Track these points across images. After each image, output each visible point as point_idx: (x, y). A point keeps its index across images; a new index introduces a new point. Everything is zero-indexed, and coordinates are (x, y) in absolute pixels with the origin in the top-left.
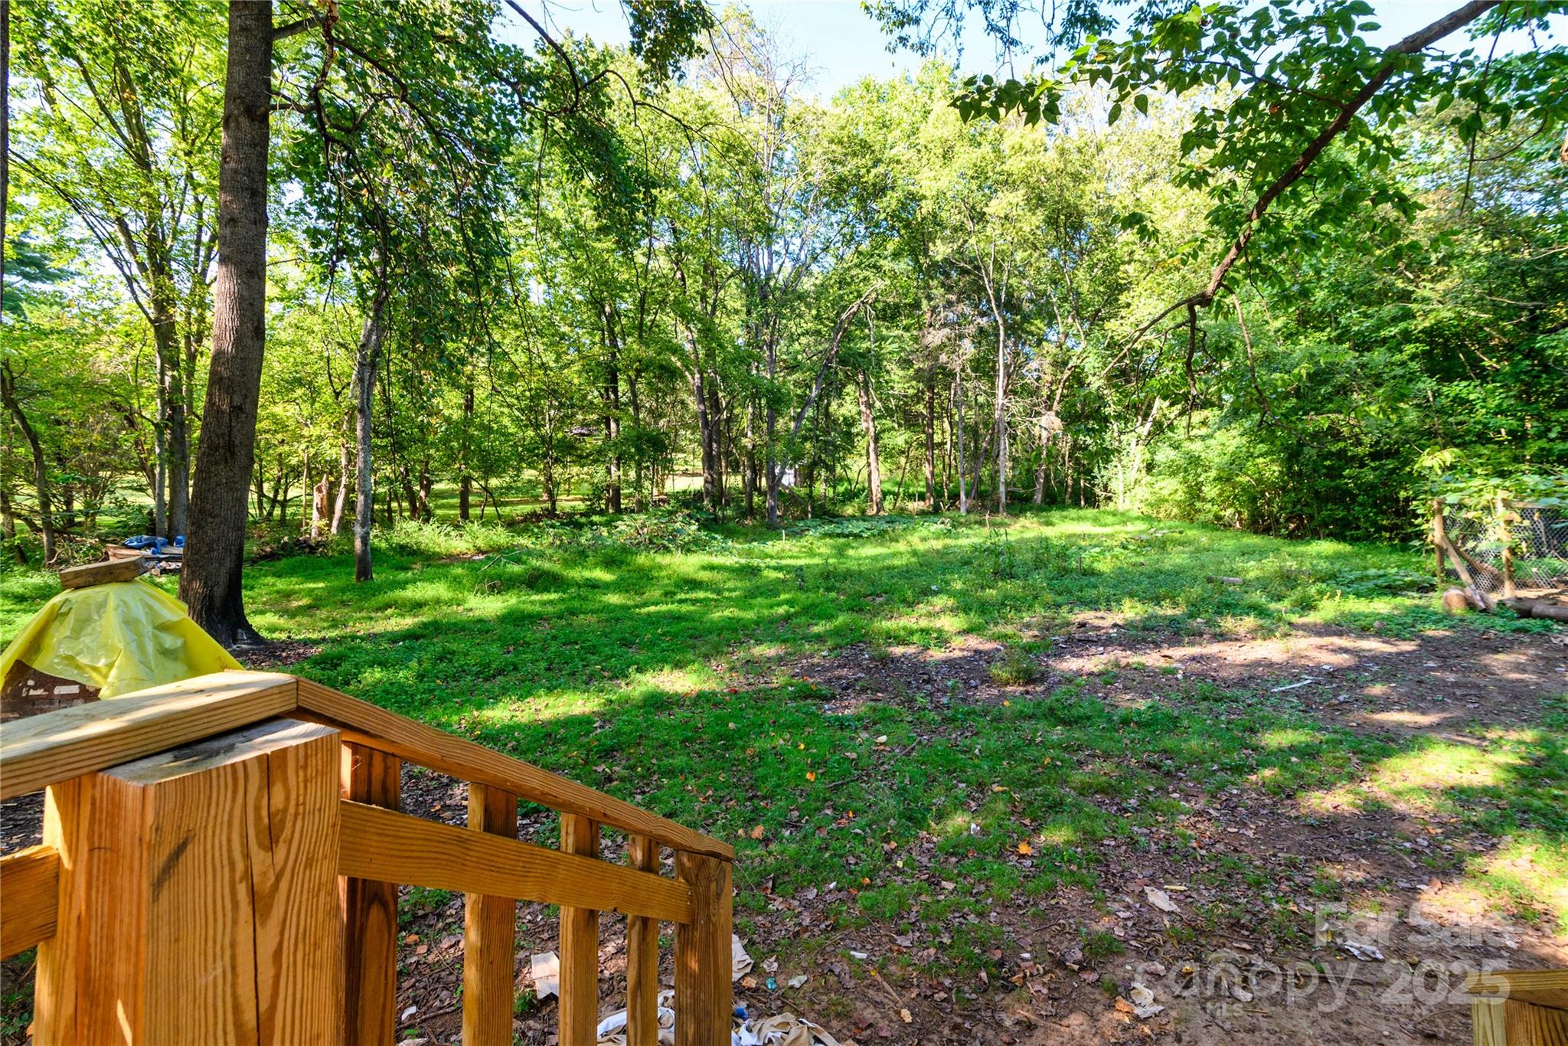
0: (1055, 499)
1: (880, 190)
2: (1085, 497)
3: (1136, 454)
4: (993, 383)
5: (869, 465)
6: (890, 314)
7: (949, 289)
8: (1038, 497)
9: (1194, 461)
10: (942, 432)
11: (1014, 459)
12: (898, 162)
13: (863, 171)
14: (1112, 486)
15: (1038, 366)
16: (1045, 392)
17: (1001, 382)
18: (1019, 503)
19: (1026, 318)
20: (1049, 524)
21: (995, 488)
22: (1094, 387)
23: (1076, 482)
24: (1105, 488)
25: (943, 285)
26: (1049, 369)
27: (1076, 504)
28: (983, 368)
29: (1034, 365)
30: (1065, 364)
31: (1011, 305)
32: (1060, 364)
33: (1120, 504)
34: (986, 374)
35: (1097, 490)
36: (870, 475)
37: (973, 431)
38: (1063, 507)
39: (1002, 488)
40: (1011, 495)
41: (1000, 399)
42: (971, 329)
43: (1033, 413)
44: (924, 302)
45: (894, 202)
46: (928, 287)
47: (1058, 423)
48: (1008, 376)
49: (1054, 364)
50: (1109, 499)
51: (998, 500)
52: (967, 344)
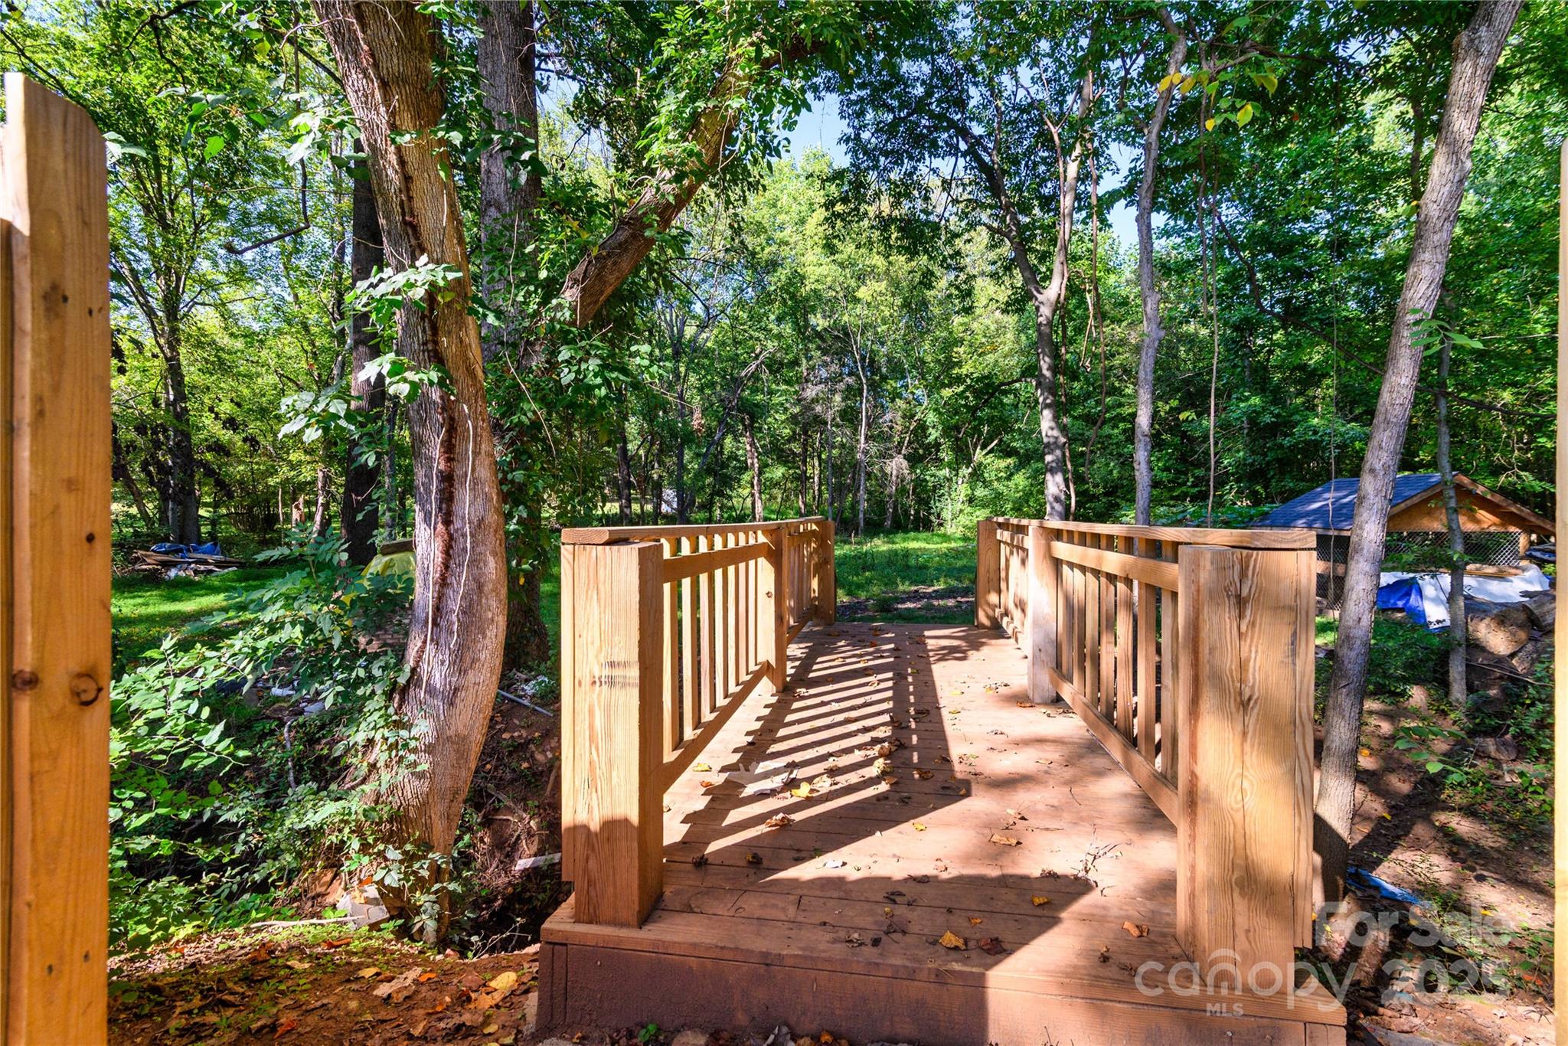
0: (902, 524)
1: (773, 265)
2: (924, 523)
3: (962, 490)
4: (856, 430)
5: (753, 495)
6: (775, 366)
7: (825, 352)
8: (888, 523)
9: (999, 496)
10: (814, 470)
11: (870, 493)
12: (787, 244)
13: (758, 249)
14: (944, 514)
15: (893, 416)
16: (896, 439)
17: (863, 429)
18: (874, 528)
19: (884, 378)
20: (893, 543)
21: (856, 516)
22: (932, 438)
23: (917, 512)
24: (939, 516)
25: (819, 348)
26: (900, 421)
27: (916, 529)
28: (849, 416)
29: (888, 416)
30: (912, 416)
31: (873, 366)
32: (909, 416)
33: (950, 529)
34: (851, 421)
35: (932, 518)
36: (753, 504)
37: (837, 470)
38: (906, 531)
39: (861, 516)
40: (867, 522)
41: (862, 445)
42: (841, 386)
43: (884, 455)
44: (804, 361)
45: (783, 278)
46: (808, 350)
47: (905, 464)
48: (869, 425)
49: (904, 417)
50: (941, 525)
51: (858, 524)
52: (838, 398)
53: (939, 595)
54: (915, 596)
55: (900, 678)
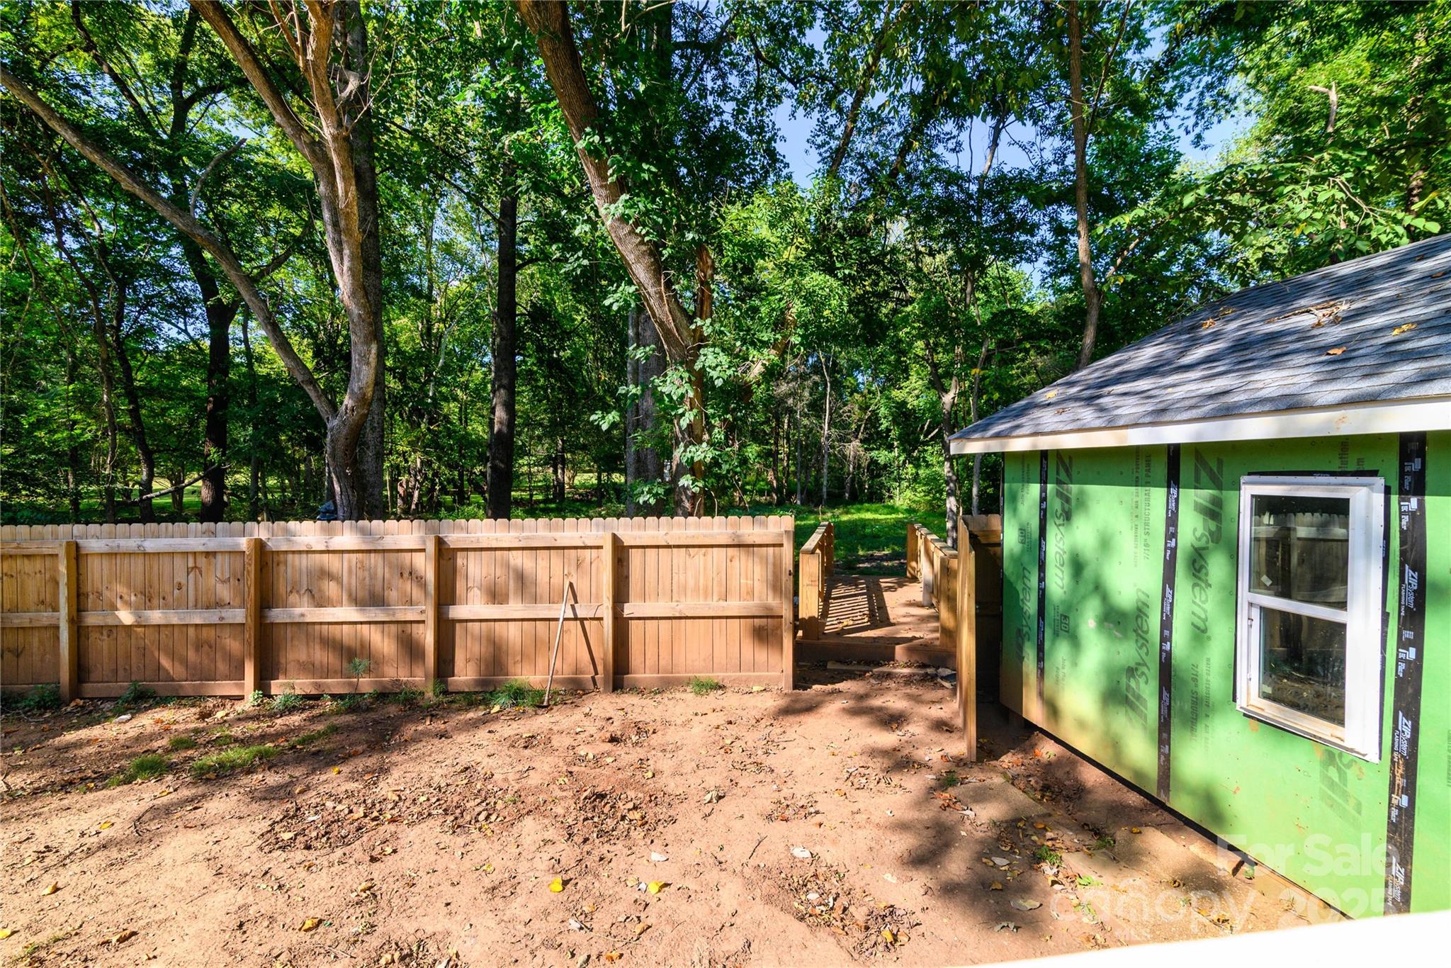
0: (858, 497)
2: (876, 496)
4: (821, 419)
8: (846, 496)
10: (783, 448)
11: (831, 471)
14: (893, 489)
15: (851, 407)
16: (854, 426)
17: (827, 418)
18: (835, 500)
20: (851, 513)
21: (820, 488)
22: (883, 426)
23: (871, 486)
24: (889, 490)
26: (857, 411)
27: (870, 500)
28: (816, 407)
29: (847, 408)
30: (868, 407)
32: (865, 407)
33: (898, 502)
34: (817, 412)
35: (883, 491)
37: (804, 450)
38: (862, 502)
39: (825, 490)
40: (829, 495)
41: (826, 431)
42: (809, 383)
43: (843, 439)
47: (861, 446)
48: (831, 415)
49: (860, 408)
50: (891, 497)
51: (821, 497)
52: (806, 394)
53: (887, 558)
54: (870, 559)
55: (870, 599)
